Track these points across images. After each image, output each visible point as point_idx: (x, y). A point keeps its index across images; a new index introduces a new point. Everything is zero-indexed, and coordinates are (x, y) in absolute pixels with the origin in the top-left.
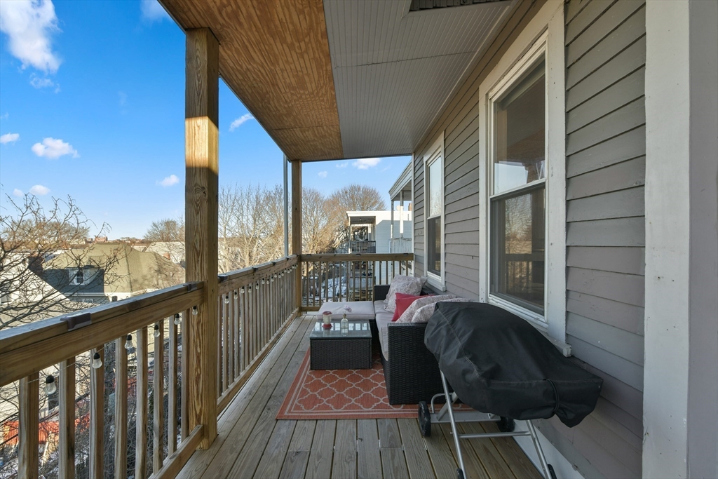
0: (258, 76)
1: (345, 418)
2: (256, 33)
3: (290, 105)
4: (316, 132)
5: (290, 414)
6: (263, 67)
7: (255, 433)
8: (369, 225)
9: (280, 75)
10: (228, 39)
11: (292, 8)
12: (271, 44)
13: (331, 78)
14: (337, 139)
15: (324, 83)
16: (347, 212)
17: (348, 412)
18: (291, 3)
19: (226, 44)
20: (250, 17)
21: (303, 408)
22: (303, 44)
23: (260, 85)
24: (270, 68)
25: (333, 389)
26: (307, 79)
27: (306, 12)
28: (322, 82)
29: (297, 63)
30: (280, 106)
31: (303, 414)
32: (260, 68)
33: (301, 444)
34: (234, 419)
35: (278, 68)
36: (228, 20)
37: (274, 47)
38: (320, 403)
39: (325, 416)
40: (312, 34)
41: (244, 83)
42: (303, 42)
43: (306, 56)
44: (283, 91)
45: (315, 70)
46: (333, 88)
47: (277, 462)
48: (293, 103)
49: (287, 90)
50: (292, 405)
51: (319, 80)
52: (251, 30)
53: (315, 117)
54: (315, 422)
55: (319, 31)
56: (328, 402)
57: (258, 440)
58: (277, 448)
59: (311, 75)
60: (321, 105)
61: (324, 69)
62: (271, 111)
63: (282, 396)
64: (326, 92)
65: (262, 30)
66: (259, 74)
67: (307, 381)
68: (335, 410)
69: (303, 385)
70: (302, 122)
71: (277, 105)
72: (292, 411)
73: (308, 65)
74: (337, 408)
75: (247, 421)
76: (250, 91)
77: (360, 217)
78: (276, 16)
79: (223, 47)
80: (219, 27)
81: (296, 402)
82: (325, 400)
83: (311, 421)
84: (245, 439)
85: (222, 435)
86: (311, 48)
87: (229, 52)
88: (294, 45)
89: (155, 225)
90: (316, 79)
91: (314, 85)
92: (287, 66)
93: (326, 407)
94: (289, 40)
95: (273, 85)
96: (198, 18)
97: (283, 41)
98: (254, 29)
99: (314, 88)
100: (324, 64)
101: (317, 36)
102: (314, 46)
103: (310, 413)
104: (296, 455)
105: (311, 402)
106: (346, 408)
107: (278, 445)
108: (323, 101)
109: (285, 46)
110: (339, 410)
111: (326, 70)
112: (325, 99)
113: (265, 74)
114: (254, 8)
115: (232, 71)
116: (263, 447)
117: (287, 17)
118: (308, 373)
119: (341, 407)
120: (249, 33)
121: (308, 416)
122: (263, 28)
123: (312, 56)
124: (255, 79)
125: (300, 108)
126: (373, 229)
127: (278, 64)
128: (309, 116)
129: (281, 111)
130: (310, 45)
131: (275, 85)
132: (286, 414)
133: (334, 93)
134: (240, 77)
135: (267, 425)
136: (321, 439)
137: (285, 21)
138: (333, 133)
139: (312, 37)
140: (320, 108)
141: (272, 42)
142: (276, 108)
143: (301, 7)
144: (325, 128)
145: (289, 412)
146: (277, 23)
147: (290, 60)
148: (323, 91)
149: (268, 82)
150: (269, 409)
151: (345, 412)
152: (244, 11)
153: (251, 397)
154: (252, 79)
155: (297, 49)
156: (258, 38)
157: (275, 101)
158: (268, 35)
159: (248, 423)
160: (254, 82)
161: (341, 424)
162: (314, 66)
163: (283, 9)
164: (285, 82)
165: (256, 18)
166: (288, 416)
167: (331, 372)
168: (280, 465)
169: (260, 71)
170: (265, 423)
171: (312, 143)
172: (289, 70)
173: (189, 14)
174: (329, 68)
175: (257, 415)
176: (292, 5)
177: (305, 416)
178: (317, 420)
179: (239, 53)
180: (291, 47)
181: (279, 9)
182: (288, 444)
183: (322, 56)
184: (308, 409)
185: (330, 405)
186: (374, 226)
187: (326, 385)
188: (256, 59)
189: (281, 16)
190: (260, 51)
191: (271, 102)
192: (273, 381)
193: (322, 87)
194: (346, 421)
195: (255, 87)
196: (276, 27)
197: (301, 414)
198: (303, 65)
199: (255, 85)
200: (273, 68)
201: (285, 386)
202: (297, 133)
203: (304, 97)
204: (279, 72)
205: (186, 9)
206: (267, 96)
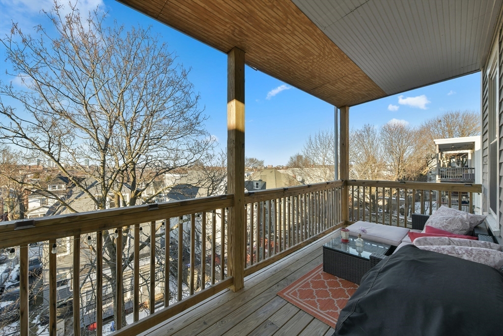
0: (276, 60)
1: (321, 320)
2: (258, 36)
3: (310, 70)
4: (344, 82)
5: (287, 296)
6: (276, 54)
7: (260, 296)
8: (469, 151)
9: (289, 53)
10: (247, 48)
11: (266, 8)
12: (270, 38)
13: (327, 38)
14: (368, 82)
15: (323, 44)
16: (434, 140)
17: (327, 317)
18: (263, 5)
19: (248, 50)
20: (249, 29)
21: (298, 296)
22: (288, 26)
23: (281, 65)
24: (280, 52)
25: (330, 293)
26: (308, 47)
27: (275, 5)
28: (321, 44)
29: (294, 40)
30: (303, 73)
31: (295, 300)
32: (275, 55)
33: (278, 319)
34: (257, 282)
35: (284, 50)
36: (240, 37)
37: (273, 38)
38: (312, 298)
39: (308, 309)
40: (289, 16)
41: (272, 68)
42: (288, 25)
43: (296, 33)
44: (298, 63)
45: (309, 39)
46: (334, 44)
47: (258, 322)
48: (311, 68)
49: (301, 61)
50: (293, 290)
51: (318, 44)
52: (254, 36)
53: (335, 71)
54: (299, 310)
55: (293, 11)
56: (318, 301)
57: (258, 302)
58: (264, 313)
59: (310, 44)
60: (333, 61)
61: (316, 34)
62: (300, 79)
63: (291, 281)
64: (330, 49)
65: (259, 33)
66: (276, 59)
67: (316, 278)
68: (319, 310)
69: (310, 279)
70: (327, 78)
71: (301, 73)
72: (290, 294)
73: (302, 38)
74: (321, 309)
75: (262, 287)
76: (278, 71)
77: (453, 144)
78: (261, 19)
79: (248, 53)
80: (239, 44)
81: (297, 289)
82: (317, 298)
83: (296, 308)
84: (253, 297)
85: (246, 288)
86: (295, 26)
87: (252, 54)
88: (284, 30)
89: (291, 158)
90: (316, 44)
91: (317, 50)
92: (289, 46)
93: (314, 304)
94: (278, 29)
95: (289, 62)
96: (228, 44)
97: (275, 32)
98: (255, 34)
99: (319, 51)
100: (313, 31)
101: (294, 16)
102: (297, 23)
103: (300, 302)
104: (271, 324)
105: (305, 294)
106: (328, 313)
107: (266, 311)
108: (333, 57)
109: (278, 34)
110: (321, 312)
111: (318, 34)
112: (333, 55)
113: (279, 57)
114: (247, 22)
115: (261, 65)
116: (258, 307)
117: (267, 15)
118: (320, 273)
119: (325, 310)
120: (254, 38)
121: (296, 303)
122: (259, 31)
123: (300, 31)
124: (276, 63)
125: (318, 70)
126: (473, 154)
127: (283, 47)
128: (330, 72)
129: (307, 76)
130: (293, 24)
131: (290, 61)
132: (285, 294)
133: (337, 48)
134: (268, 66)
135: (269, 295)
136: (293, 325)
137: (267, 19)
138: (360, 78)
139: (291, 18)
140: (334, 63)
141: (269, 36)
142: (302, 75)
143: (270, 4)
144: (350, 76)
145: (288, 294)
146: (264, 23)
147: (288, 41)
148: (327, 50)
149: (284, 61)
150: (278, 286)
151: (325, 315)
152: (244, 28)
153: (274, 273)
154: (274, 64)
155: (287, 32)
156: (260, 38)
157: (298, 71)
158: (265, 33)
159: (262, 288)
160: (277, 65)
161: (315, 322)
162: (307, 36)
163: (261, 12)
164: (295, 56)
165: (252, 28)
166: (285, 296)
167: (338, 279)
168: (258, 324)
169: (275, 57)
170: (270, 293)
171: (347, 91)
172: (292, 48)
173: (224, 45)
174: (319, 32)
175: (269, 286)
176: (265, 6)
177: (294, 302)
178: (301, 310)
179: (257, 53)
180: (283, 32)
181: (260, 14)
182: (271, 314)
183: (308, 27)
184: (300, 299)
185: (318, 304)
186: (474, 152)
187: (326, 287)
188: (269, 51)
189: (264, 17)
190: (267, 44)
191: (296, 73)
192: (293, 269)
193: (324, 48)
194: (321, 322)
195: (279, 68)
196: (265, 26)
197: (293, 299)
198: (299, 40)
199: (279, 66)
200: (281, 51)
201: (298, 276)
202: (329, 87)
203: (315, 60)
204: (287, 52)
205: (221, 43)
206: (291, 70)
